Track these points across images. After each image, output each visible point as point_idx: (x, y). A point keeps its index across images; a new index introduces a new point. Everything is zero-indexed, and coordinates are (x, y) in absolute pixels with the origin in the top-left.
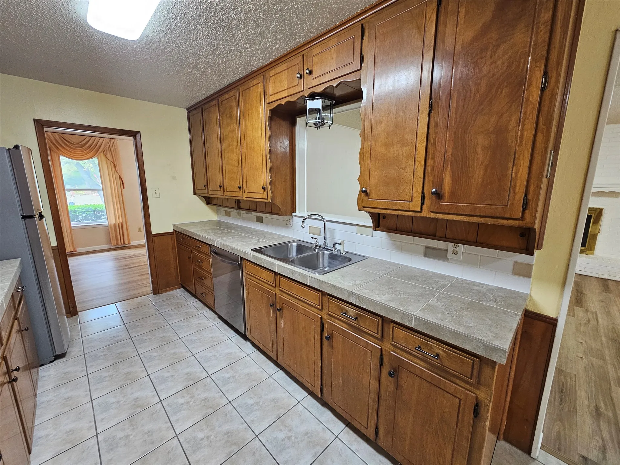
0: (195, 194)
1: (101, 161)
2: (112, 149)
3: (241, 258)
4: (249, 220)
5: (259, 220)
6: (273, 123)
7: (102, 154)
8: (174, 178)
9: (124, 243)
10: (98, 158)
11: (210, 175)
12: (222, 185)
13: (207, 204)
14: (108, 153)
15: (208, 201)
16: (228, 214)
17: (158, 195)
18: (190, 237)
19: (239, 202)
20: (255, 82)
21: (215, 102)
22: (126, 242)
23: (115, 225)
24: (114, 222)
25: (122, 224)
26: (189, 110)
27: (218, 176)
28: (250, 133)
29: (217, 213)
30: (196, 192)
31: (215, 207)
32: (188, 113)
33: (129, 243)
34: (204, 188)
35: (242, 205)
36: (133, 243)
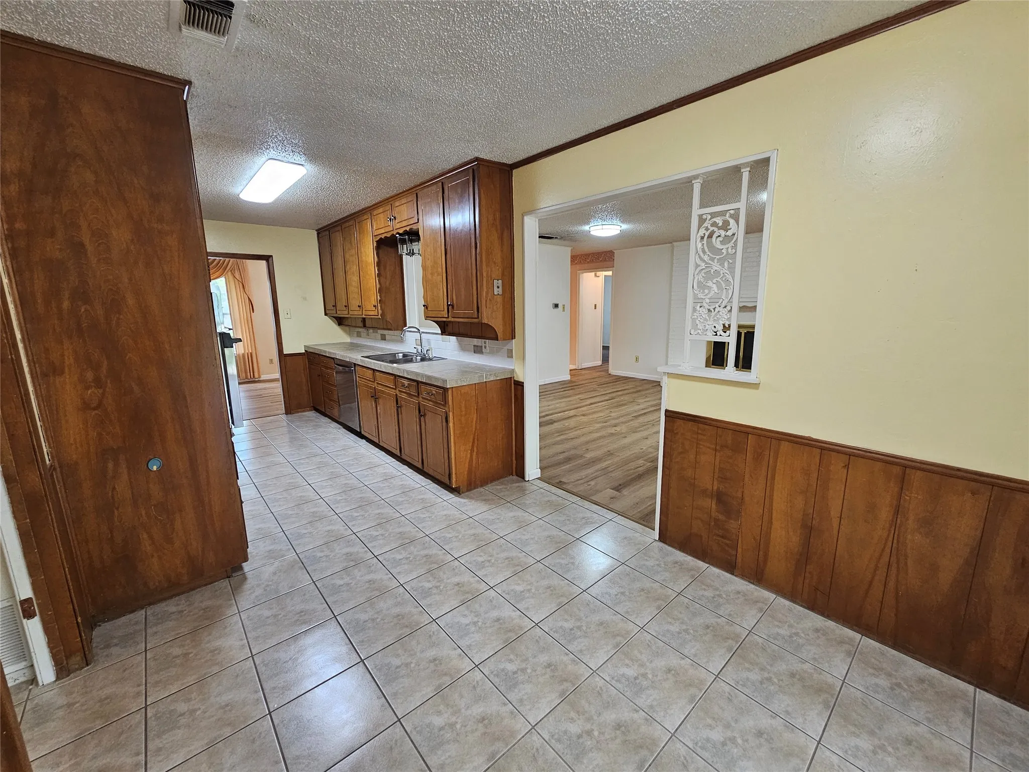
0: (326, 314)
1: (229, 282)
2: (240, 268)
3: (355, 364)
4: (375, 339)
5: (383, 338)
6: (381, 251)
7: (230, 273)
8: (305, 299)
9: (254, 377)
10: (225, 278)
11: (338, 296)
12: (347, 305)
13: (339, 325)
14: (236, 271)
15: (340, 321)
16: (359, 335)
17: (289, 316)
18: (319, 355)
19: (364, 320)
20: (365, 217)
21: (339, 228)
22: (256, 375)
23: (243, 355)
24: (243, 352)
25: (251, 354)
26: (319, 232)
27: (344, 297)
28: (364, 258)
29: (350, 334)
30: (327, 312)
31: (347, 328)
32: (318, 234)
33: (260, 377)
34: (333, 308)
35: (368, 323)
36: (263, 377)
